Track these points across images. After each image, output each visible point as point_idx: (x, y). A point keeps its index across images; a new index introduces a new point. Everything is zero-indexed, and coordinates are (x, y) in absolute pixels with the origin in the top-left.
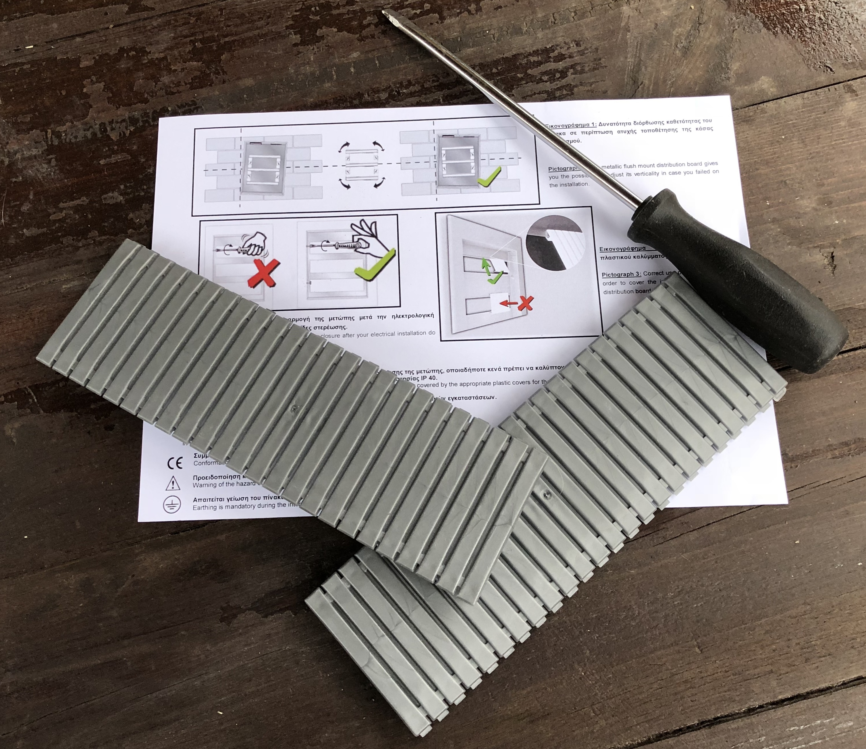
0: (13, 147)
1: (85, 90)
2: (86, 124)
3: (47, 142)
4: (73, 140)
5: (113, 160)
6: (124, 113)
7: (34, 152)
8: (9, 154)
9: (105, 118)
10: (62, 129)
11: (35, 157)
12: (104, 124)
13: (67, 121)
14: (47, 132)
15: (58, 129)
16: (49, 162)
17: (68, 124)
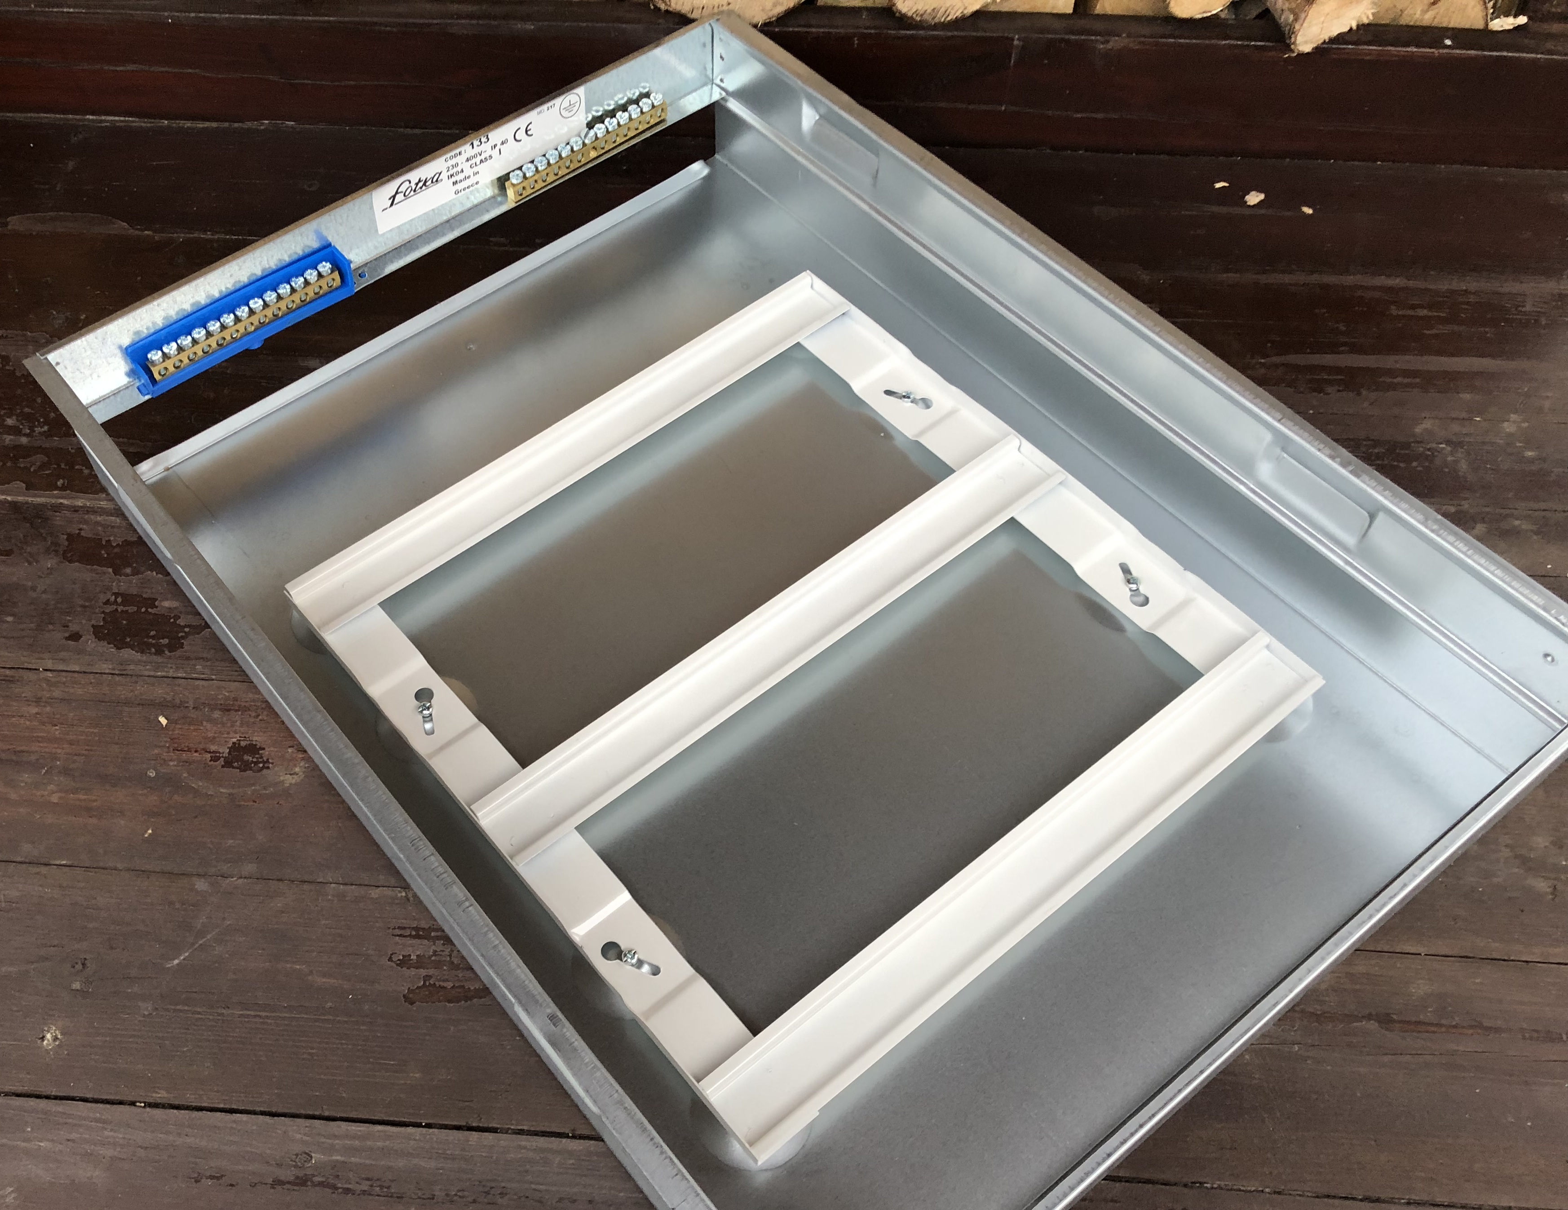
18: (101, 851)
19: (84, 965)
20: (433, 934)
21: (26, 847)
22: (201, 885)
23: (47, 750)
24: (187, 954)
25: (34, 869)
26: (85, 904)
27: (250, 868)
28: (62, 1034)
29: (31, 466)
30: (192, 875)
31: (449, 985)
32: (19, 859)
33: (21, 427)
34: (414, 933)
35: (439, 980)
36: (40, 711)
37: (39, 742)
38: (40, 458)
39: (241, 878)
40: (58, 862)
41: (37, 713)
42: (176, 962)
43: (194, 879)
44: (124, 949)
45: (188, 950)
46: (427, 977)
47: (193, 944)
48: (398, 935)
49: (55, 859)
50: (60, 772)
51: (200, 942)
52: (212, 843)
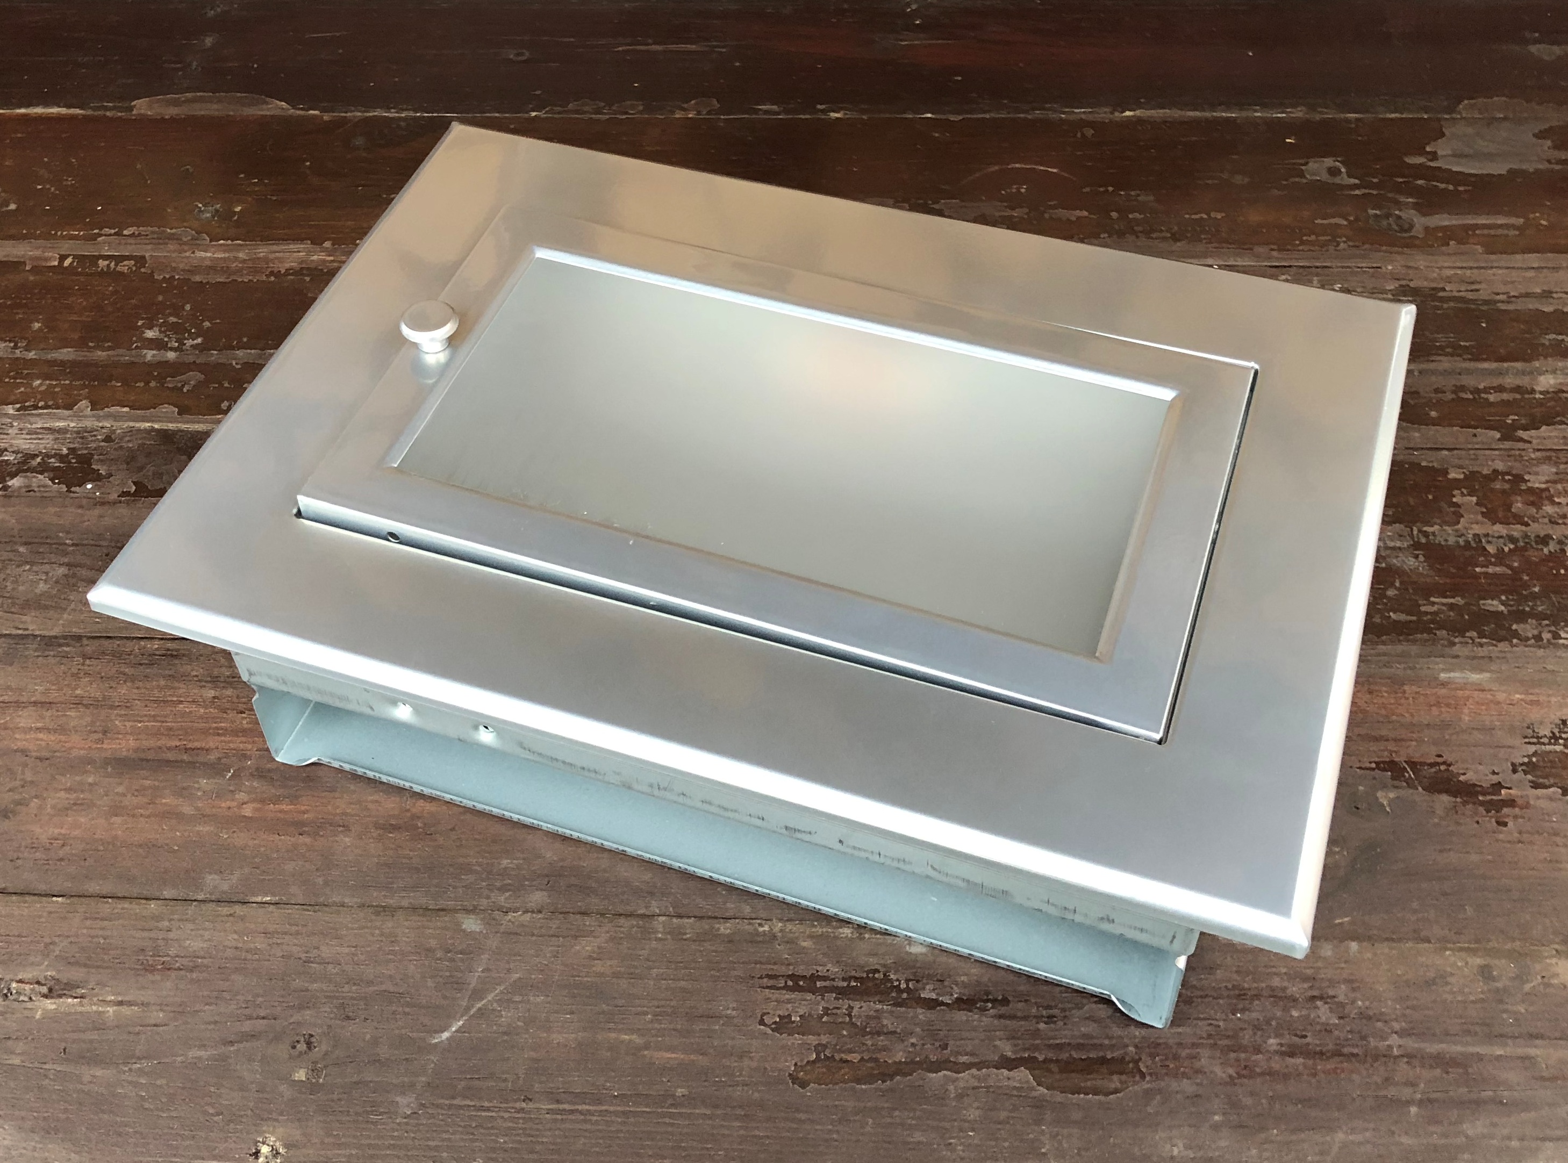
18: (320, 881)
19: (309, 1044)
20: (819, 984)
21: (211, 880)
22: (471, 924)
23: (232, 746)
24: (461, 1023)
25: (225, 910)
26: (303, 956)
27: (538, 897)
28: (286, 1146)
29: (183, 386)
30: (456, 911)
31: (855, 1058)
32: (201, 897)
33: (166, 339)
34: (790, 983)
35: (840, 1051)
36: (217, 694)
37: (218, 735)
38: (195, 377)
39: (526, 912)
40: (259, 899)
41: (214, 697)
42: (446, 1035)
43: (459, 916)
44: (366, 1019)
45: (462, 1016)
46: (820, 1048)
47: (468, 1009)
48: (768, 987)
49: (254, 895)
50: (252, 775)
51: (479, 1005)
52: (480, 865)
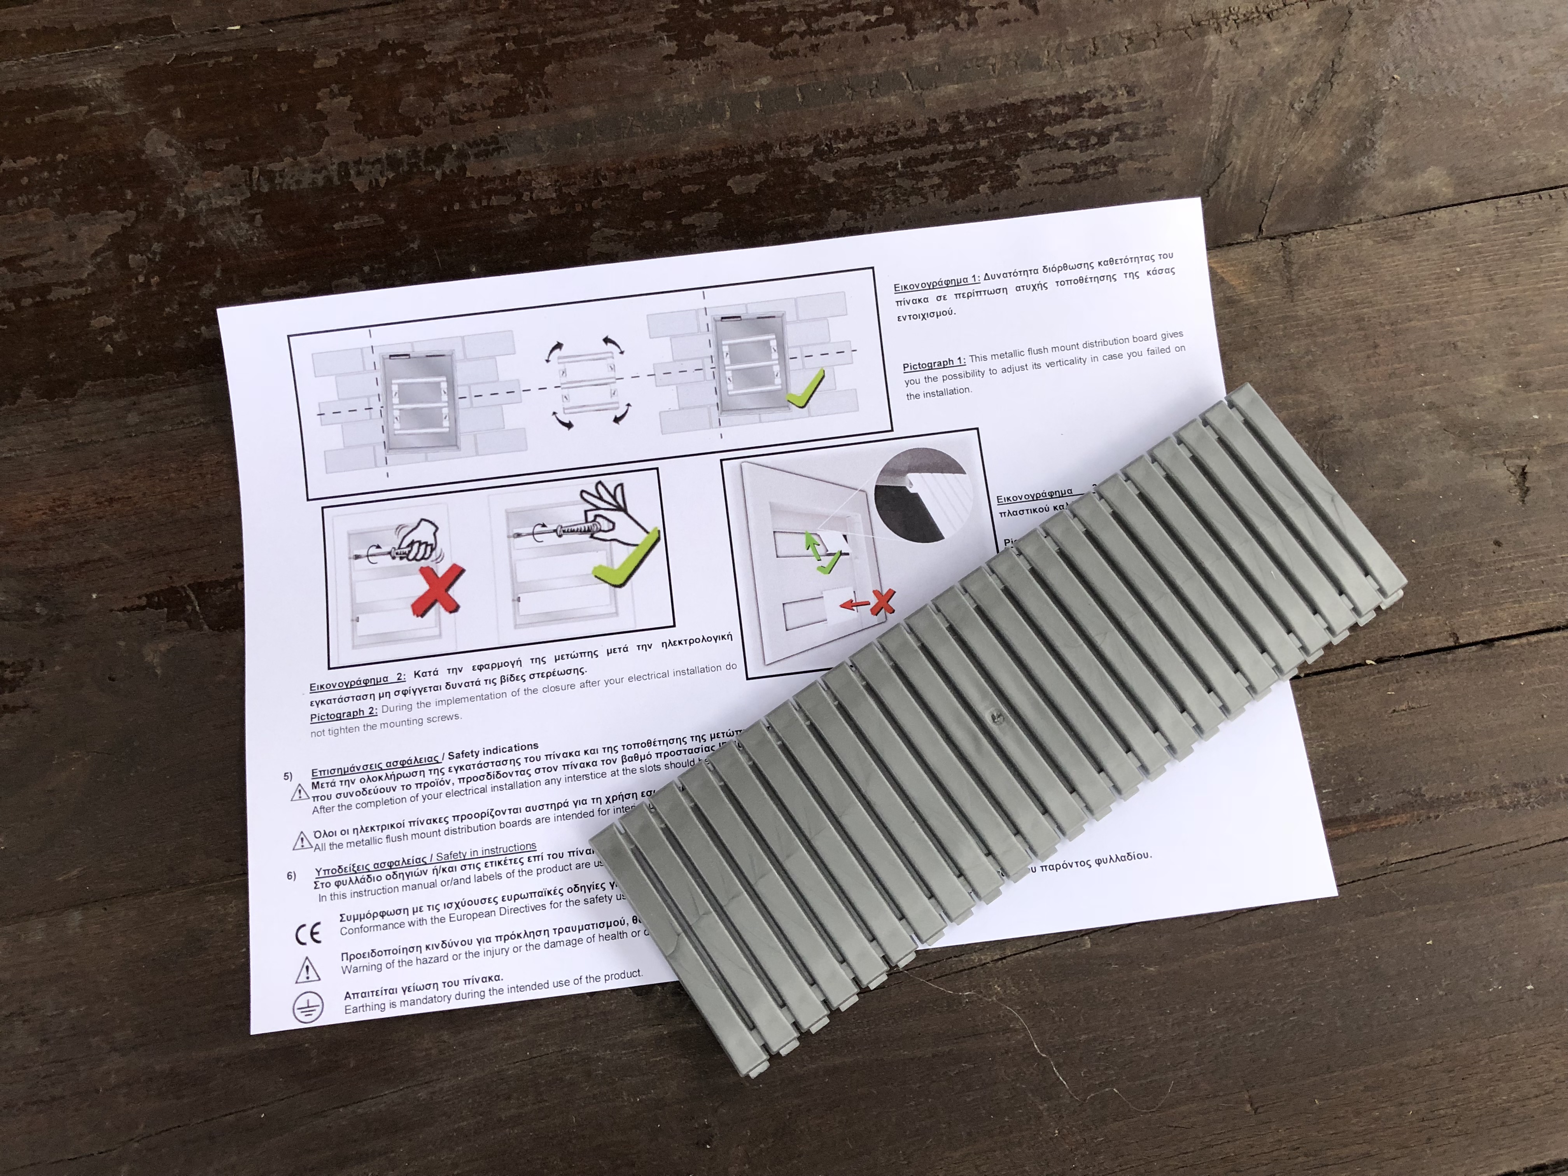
0: (194, 190)
1: (319, 106)
2: (317, 161)
3: (250, 186)
4: (294, 188)
5: (355, 224)
6: (379, 148)
7: (228, 201)
8: (187, 202)
9: (347, 154)
10: (276, 167)
11: (229, 209)
12: (347, 164)
13: (286, 155)
14: (251, 170)
15: (271, 167)
16: (251, 219)
17: (288, 160)
